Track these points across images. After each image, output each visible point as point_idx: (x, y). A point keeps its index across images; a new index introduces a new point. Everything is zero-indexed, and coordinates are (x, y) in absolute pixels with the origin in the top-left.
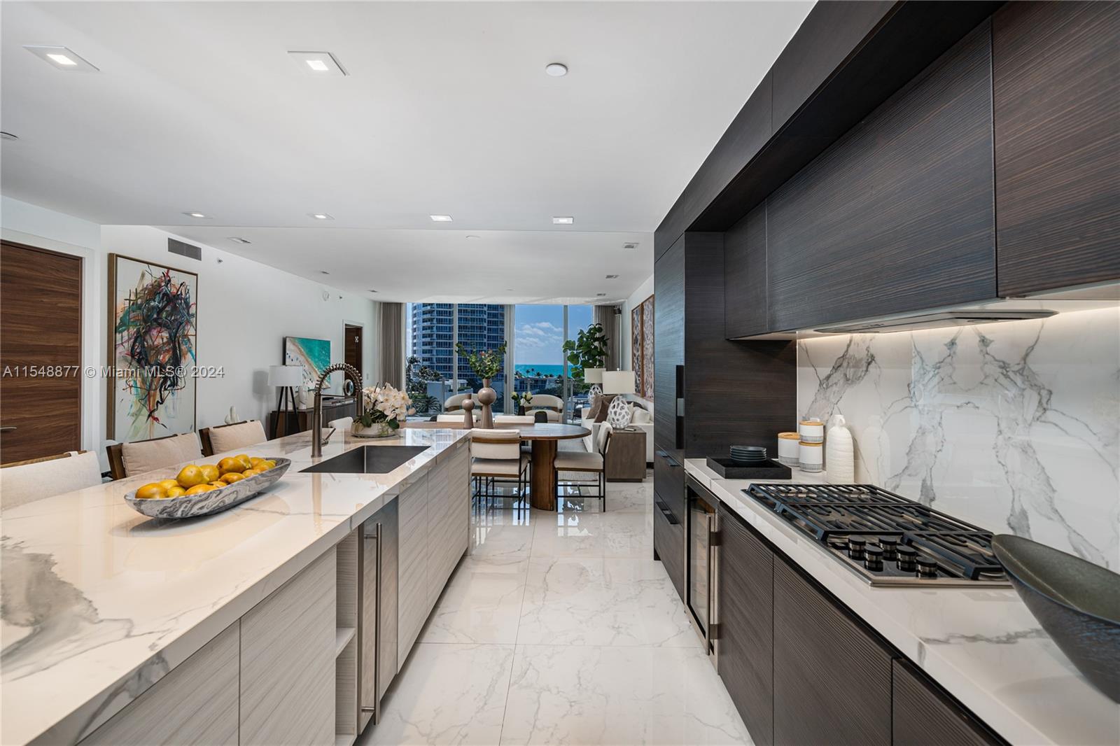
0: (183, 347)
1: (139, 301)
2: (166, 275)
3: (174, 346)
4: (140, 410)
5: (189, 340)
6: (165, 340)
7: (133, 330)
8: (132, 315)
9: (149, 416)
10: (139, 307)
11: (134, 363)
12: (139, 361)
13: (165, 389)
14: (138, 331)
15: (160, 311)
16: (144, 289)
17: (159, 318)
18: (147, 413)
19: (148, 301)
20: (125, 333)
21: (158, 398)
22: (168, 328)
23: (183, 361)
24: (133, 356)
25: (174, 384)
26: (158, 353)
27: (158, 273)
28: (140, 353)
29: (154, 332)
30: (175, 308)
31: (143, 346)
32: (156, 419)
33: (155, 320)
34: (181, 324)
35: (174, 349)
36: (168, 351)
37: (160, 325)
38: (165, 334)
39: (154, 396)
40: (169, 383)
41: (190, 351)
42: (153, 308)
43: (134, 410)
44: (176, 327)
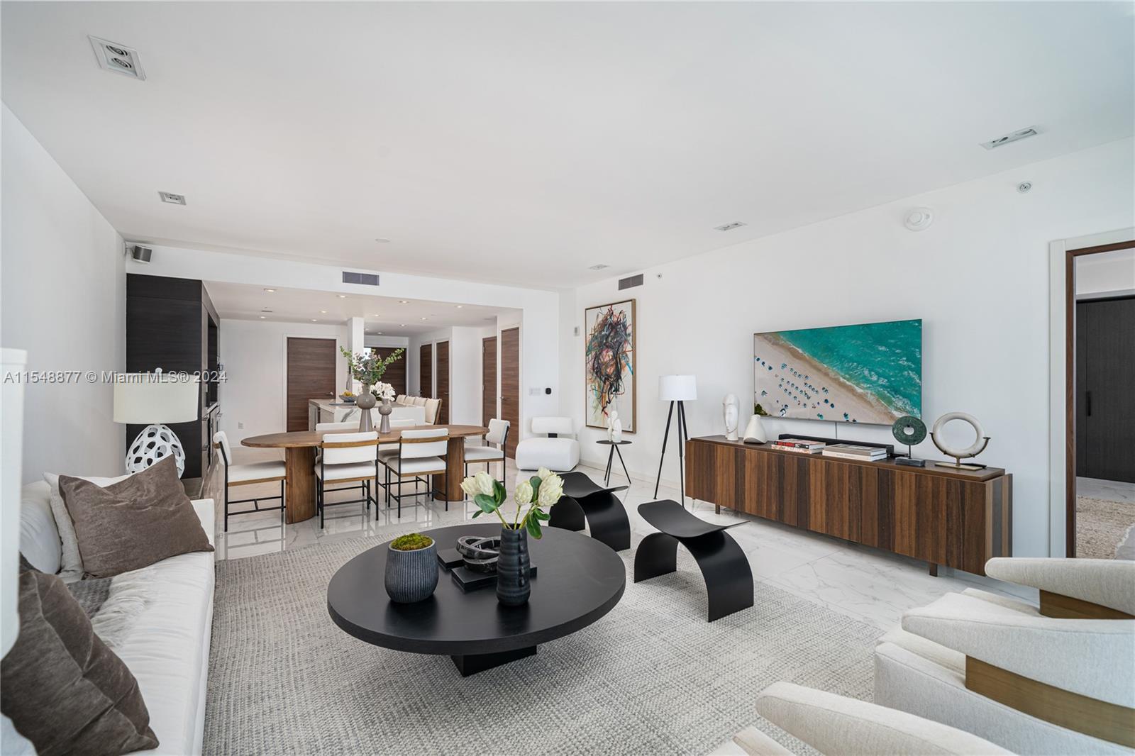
0: (623, 361)
1: (596, 334)
2: (610, 310)
3: (617, 361)
4: (598, 405)
5: (627, 355)
6: (611, 357)
7: (593, 353)
8: (593, 343)
9: (603, 410)
10: (596, 338)
11: (595, 375)
12: (597, 373)
13: (611, 393)
14: (596, 354)
15: (607, 336)
16: (598, 325)
17: (607, 342)
18: (602, 408)
19: (600, 332)
20: (590, 356)
21: (607, 400)
22: (612, 348)
23: (622, 372)
24: (594, 370)
25: (617, 390)
26: (607, 367)
27: (605, 310)
28: (597, 368)
29: (604, 353)
30: (616, 332)
31: (598, 363)
32: (606, 413)
33: (605, 344)
34: (621, 343)
35: (616, 363)
36: (612, 365)
37: (607, 347)
38: (611, 353)
39: (605, 397)
40: (613, 389)
41: (628, 364)
42: (603, 336)
43: (595, 405)
44: (617, 346)
